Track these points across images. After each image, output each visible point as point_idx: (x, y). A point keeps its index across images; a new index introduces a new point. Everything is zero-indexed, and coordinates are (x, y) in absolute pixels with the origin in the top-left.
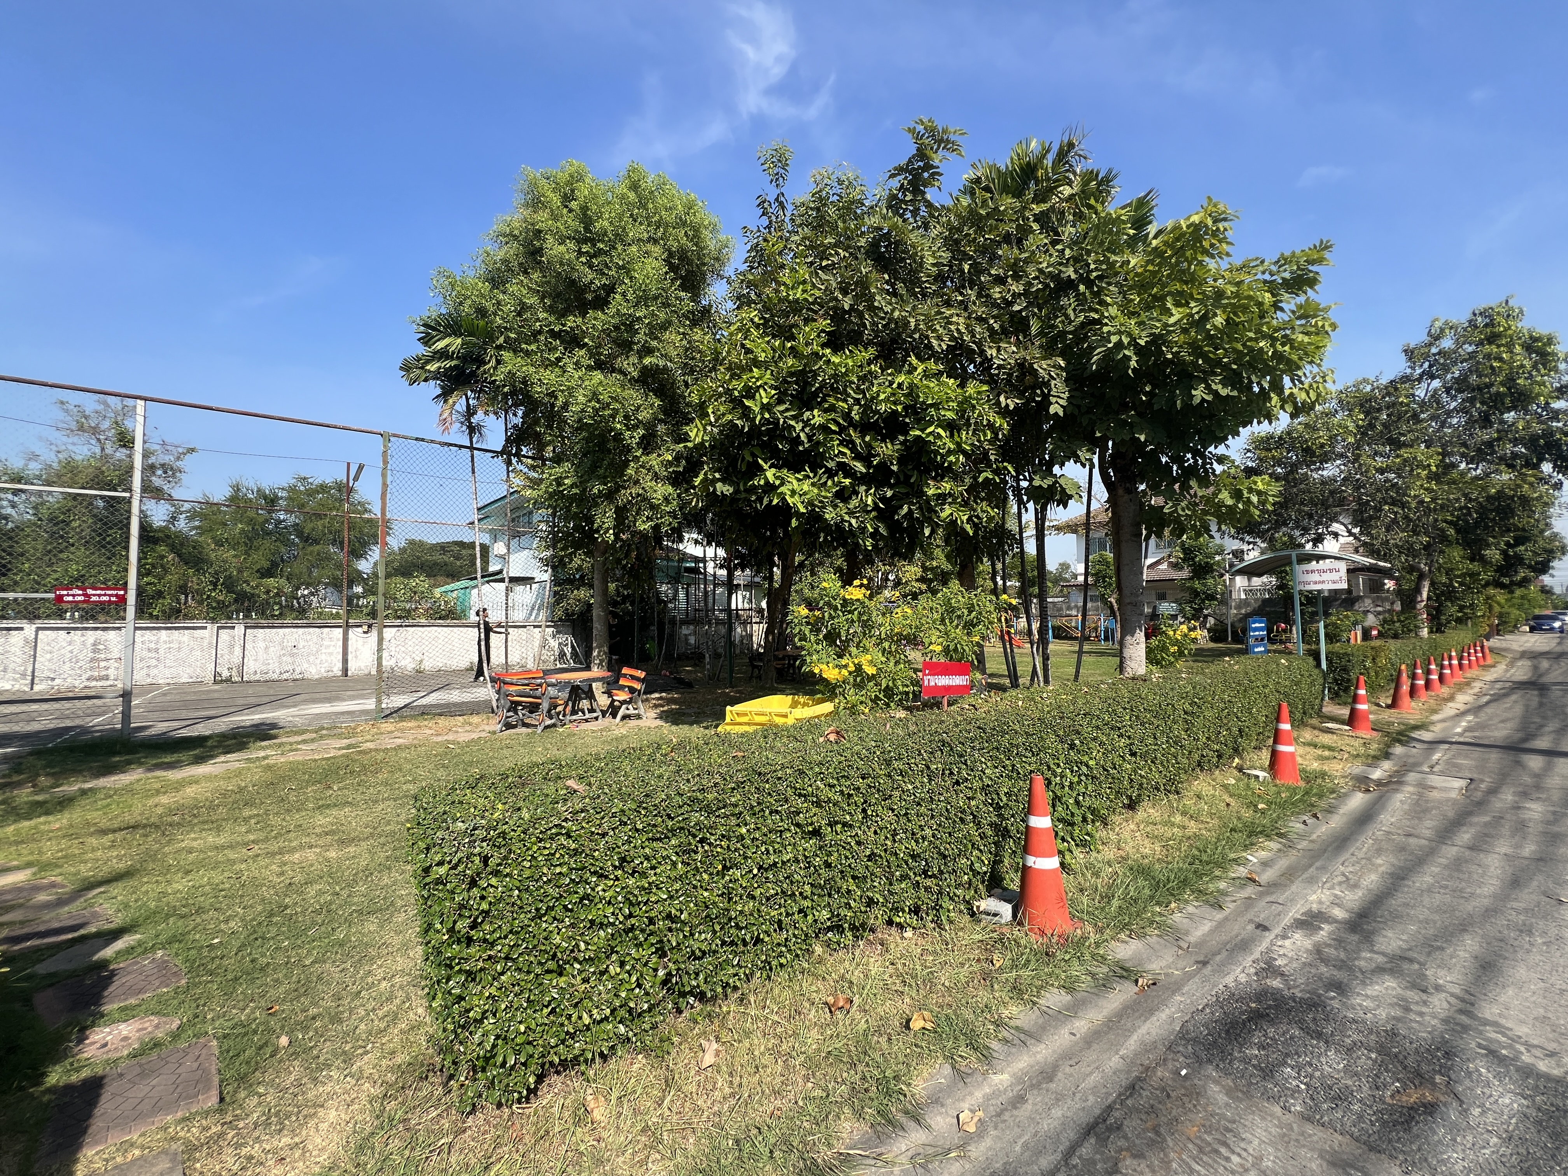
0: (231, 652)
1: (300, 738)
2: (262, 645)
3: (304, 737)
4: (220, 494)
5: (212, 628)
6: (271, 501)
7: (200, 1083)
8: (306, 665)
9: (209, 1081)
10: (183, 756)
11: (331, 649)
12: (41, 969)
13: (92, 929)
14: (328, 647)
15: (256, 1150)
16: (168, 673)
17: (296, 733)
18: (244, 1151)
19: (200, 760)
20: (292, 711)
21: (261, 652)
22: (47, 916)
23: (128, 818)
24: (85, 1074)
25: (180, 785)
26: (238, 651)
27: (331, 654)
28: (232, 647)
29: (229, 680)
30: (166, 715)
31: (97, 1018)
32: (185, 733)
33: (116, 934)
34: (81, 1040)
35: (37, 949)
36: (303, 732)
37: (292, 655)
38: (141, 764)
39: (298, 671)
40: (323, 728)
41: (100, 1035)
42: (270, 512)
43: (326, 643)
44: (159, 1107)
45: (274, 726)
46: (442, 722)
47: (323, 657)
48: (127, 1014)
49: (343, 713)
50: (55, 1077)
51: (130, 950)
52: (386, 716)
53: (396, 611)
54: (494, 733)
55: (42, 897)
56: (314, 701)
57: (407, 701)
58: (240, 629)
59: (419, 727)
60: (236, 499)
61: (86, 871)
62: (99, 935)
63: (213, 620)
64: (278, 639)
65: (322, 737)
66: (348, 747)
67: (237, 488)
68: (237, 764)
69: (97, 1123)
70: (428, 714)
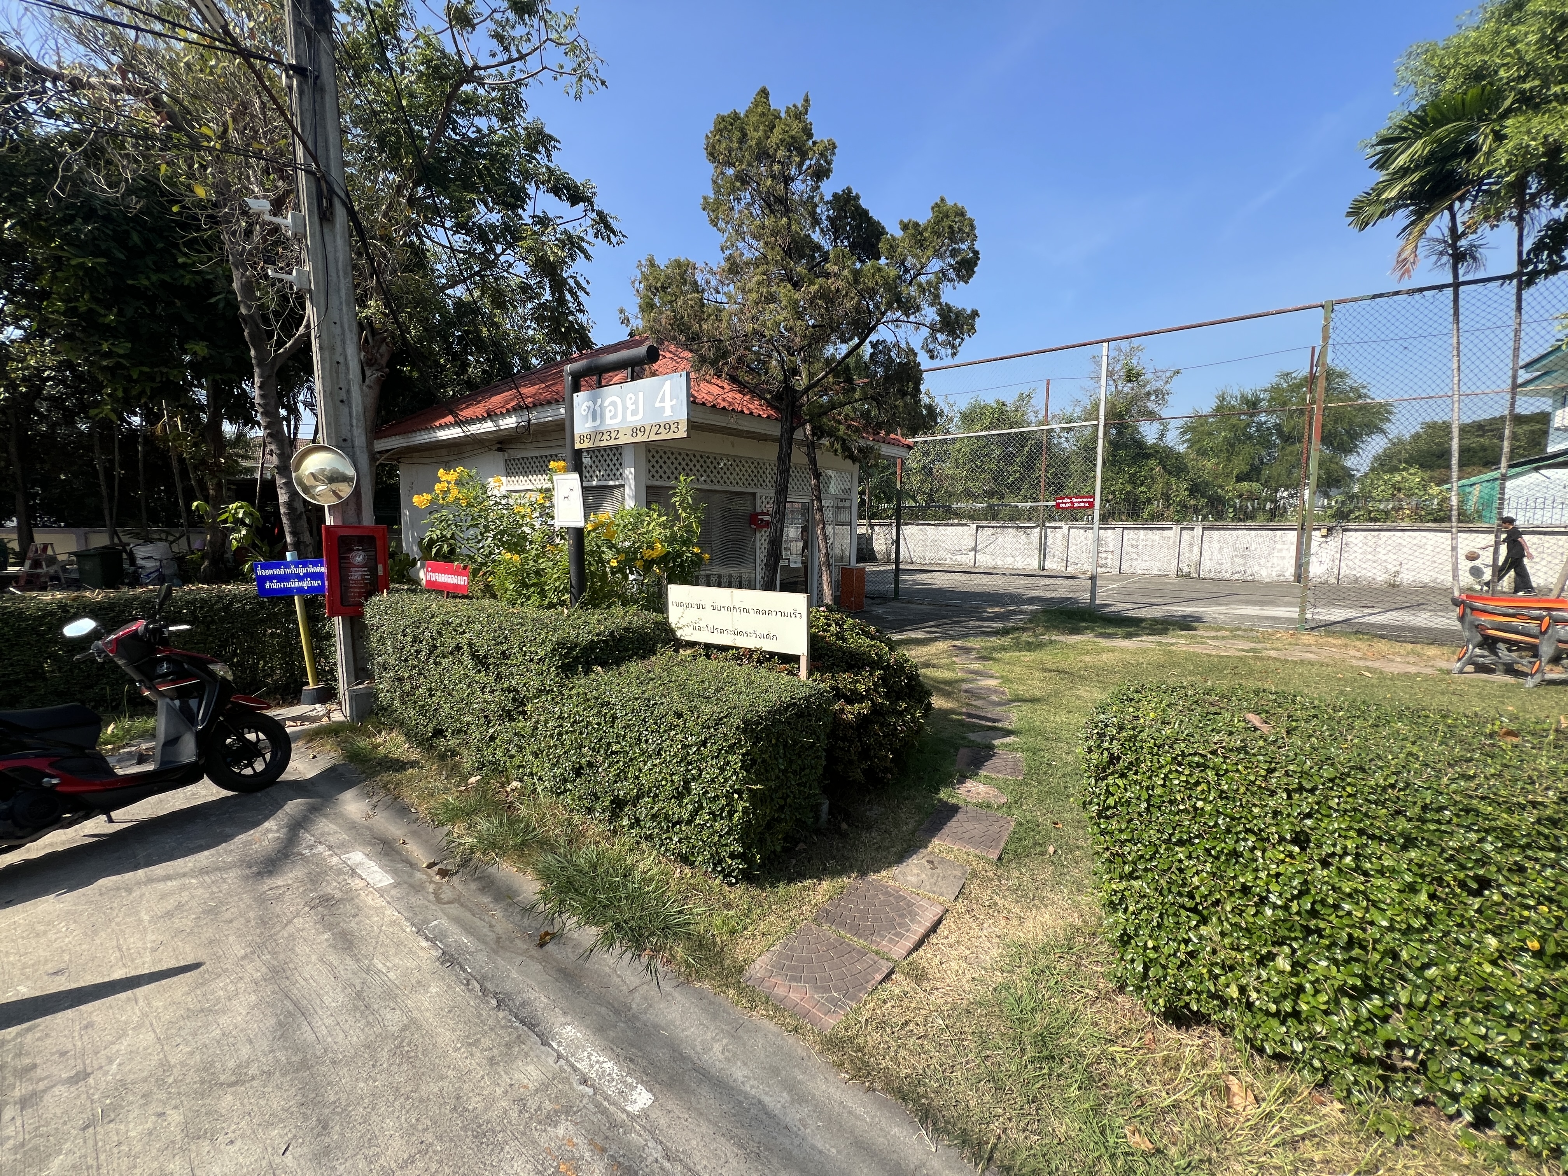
0: (1191, 551)
1: (1213, 634)
2: (1216, 545)
3: (1219, 634)
4: (1207, 406)
5: (1176, 529)
6: (1253, 405)
7: (993, 841)
8: (1256, 568)
9: (998, 843)
10: (1120, 631)
11: (1284, 553)
12: (972, 736)
13: (1000, 725)
14: (1281, 550)
15: (1000, 902)
16: (1144, 565)
17: (1213, 629)
18: (996, 898)
19: (1128, 636)
20: (1222, 609)
21: (1216, 552)
22: (990, 708)
23: (1063, 666)
24: (954, 801)
25: (1104, 650)
26: (1196, 549)
27: (1283, 558)
28: (1191, 546)
29: (1188, 575)
30: (1127, 598)
31: (974, 774)
32: (1131, 614)
33: (1008, 733)
34: (961, 782)
35: (974, 725)
36: (1220, 629)
37: (1244, 557)
38: (1093, 630)
39: (1249, 572)
40: (1239, 629)
41: (970, 784)
42: (1252, 415)
43: (1278, 546)
44: (970, 841)
45: (1198, 619)
46: (1382, 646)
47: (1275, 561)
48: (988, 780)
49: (1267, 618)
50: (943, 794)
51: (1007, 745)
52: (1312, 629)
53: (1370, 512)
54: (1449, 672)
55: (994, 698)
56: (1247, 603)
57: (1349, 616)
58: (1198, 530)
59: (1346, 646)
60: (1223, 410)
61: (1021, 690)
62: (1001, 729)
63: (1178, 522)
64: (1230, 540)
65: (1234, 637)
66: (1254, 650)
67: (1222, 398)
68: (1149, 645)
69: (946, 830)
70: (1364, 634)
